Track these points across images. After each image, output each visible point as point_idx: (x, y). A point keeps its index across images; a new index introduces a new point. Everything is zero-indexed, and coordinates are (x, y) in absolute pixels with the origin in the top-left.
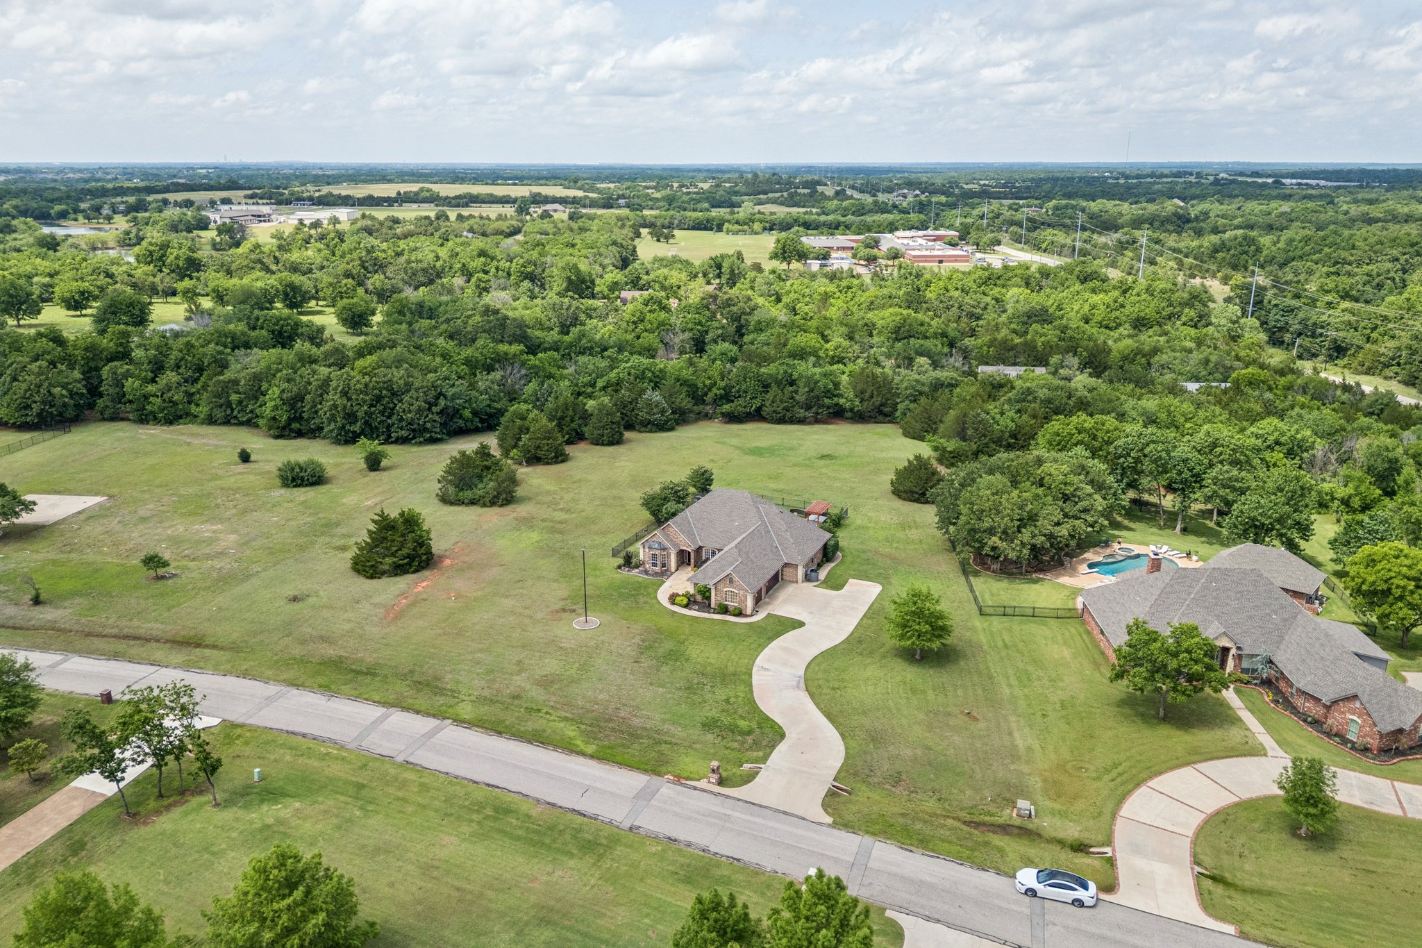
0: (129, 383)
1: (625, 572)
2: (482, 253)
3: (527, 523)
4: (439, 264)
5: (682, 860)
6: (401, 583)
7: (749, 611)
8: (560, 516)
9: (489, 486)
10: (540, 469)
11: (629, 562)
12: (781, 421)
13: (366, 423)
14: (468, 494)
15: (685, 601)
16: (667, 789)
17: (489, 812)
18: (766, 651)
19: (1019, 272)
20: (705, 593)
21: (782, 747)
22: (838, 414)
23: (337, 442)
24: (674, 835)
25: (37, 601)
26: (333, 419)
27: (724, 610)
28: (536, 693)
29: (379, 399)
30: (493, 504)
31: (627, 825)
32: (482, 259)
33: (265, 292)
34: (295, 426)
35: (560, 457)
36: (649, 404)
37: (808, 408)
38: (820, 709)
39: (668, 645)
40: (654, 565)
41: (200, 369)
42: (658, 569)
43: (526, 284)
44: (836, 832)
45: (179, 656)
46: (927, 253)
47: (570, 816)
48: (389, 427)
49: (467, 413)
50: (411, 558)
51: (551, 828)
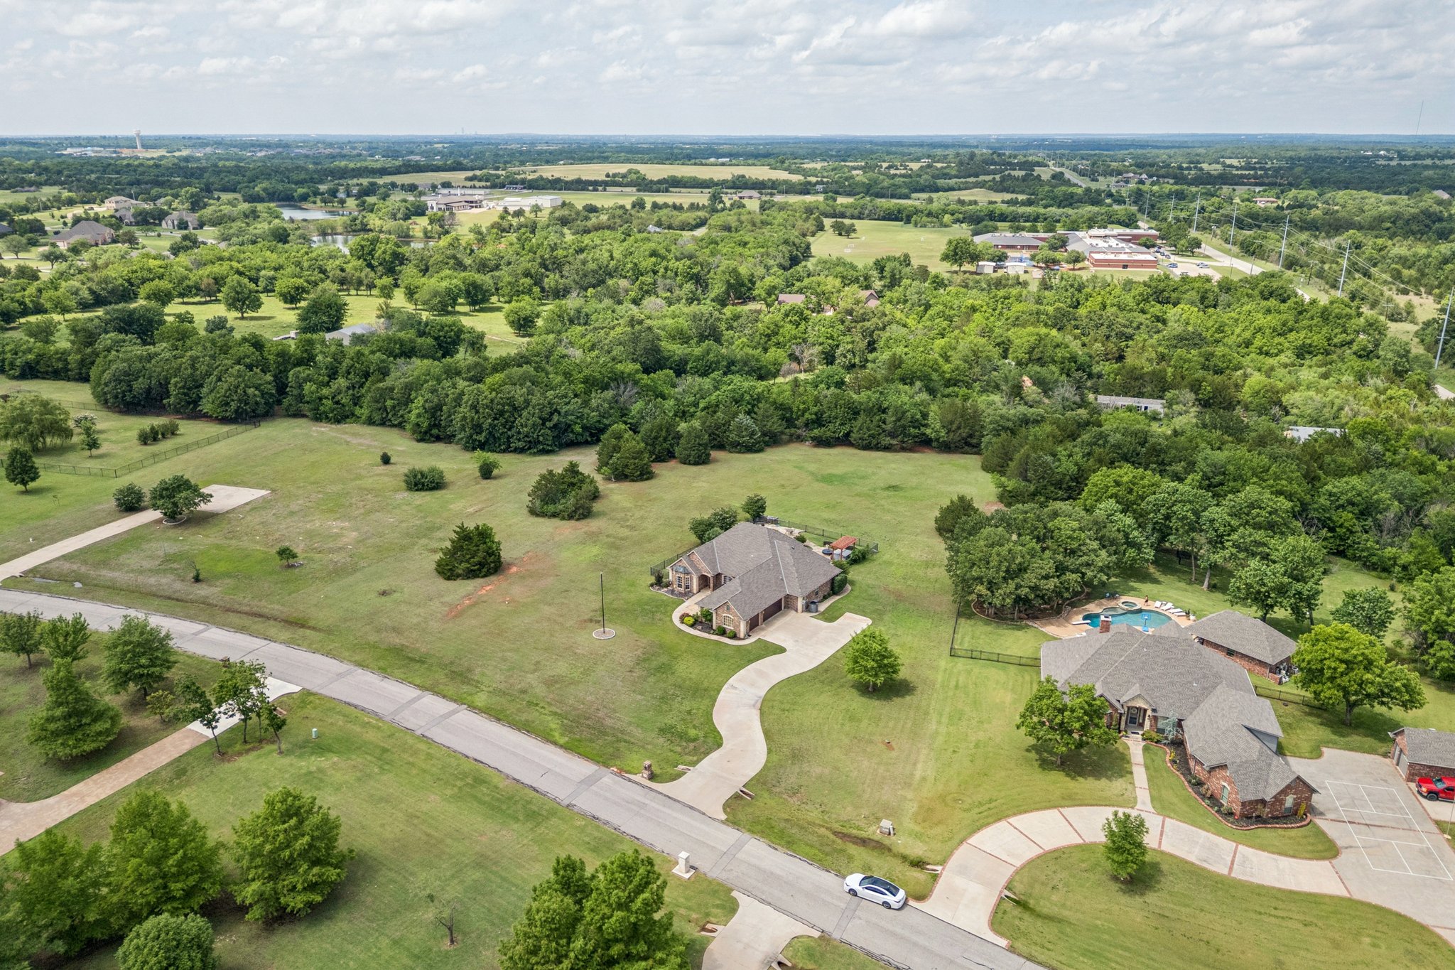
0: (308, 387)
1: (655, 590)
2: (654, 254)
3: (593, 537)
4: (613, 263)
5: (596, 834)
6: (469, 586)
7: (742, 635)
8: (625, 532)
9: (570, 501)
10: (627, 486)
11: (659, 581)
13: (490, 433)
14: (551, 508)
15: (692, 621)
16: (608, 779)
17: (470, 781)
18: (742, 672)
19: (1197, 285)
20: (708, 616)
21: (714, 755)
22: (924, 443)
23: (466, 449)
24: (597, 814)
25: (197, 579)
26: (463, 428)
27: (722, 632)
28: (540, 690)
29: (502, 413)
30: (570, 517)
31: (566, 802)
32: (653, 259)
33: (449, 291)
34: (435, 431)
35: (645, 475)
36: (739, 427)
37: (895, 436)
38: (763, 726)
39: (664, 659)
40: (680, 586)
41: (367, 375)
42: (682, 590)
43: (689, 286)
44: (724, 827)
45: (286, 634)
46: (1112, 257)
47: (527, 791)
48: (509, 438)
49: (578, 429)
50: (481, 565)
51: (510, 798)
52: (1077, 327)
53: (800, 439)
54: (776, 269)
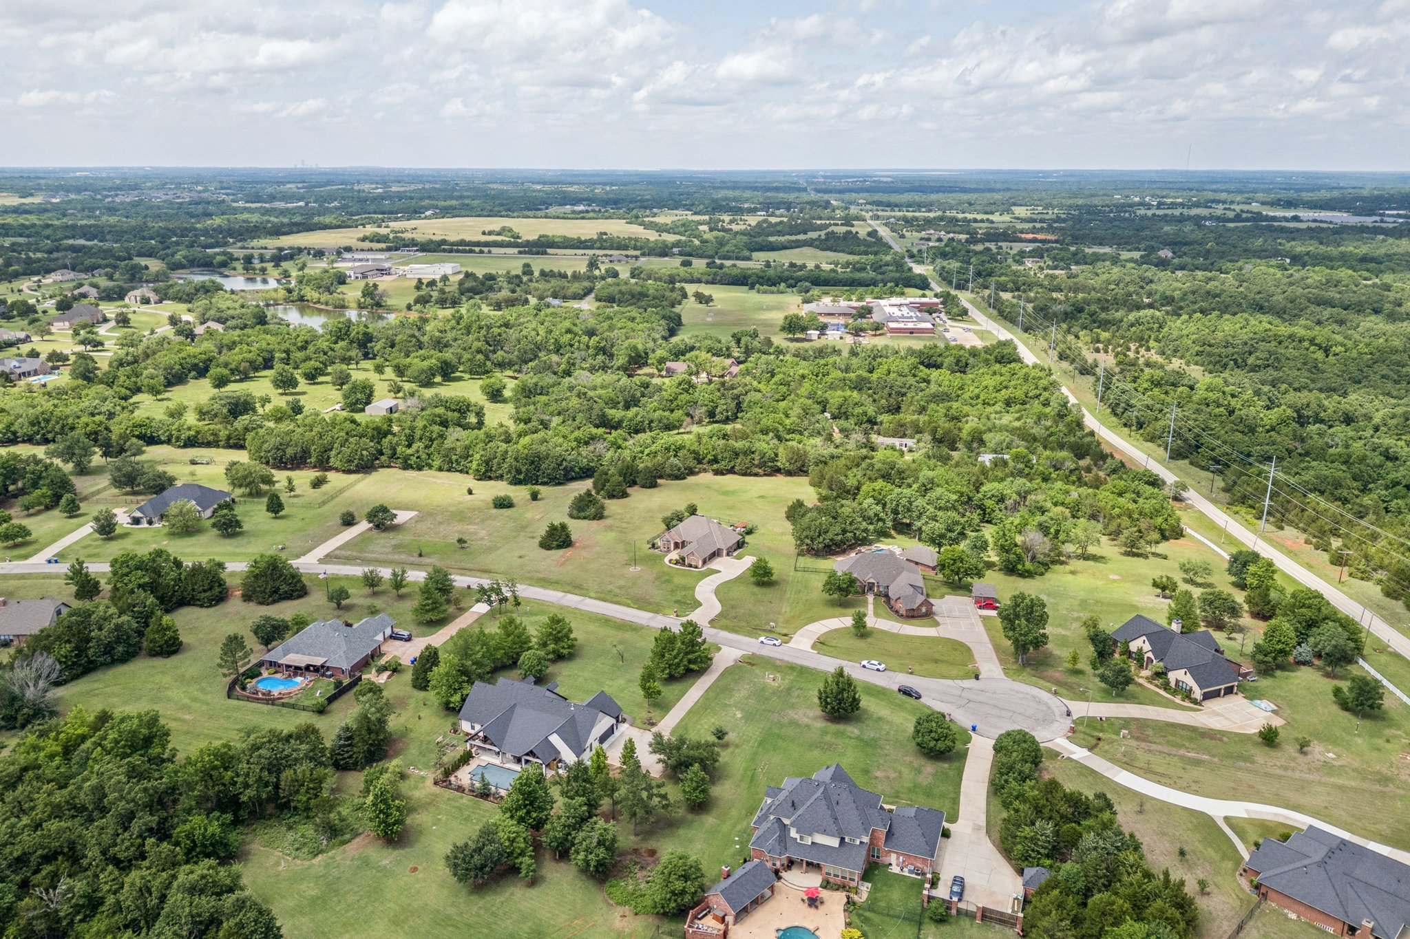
0: (399, 449)
1: (652, 550)
2: (569, 331)
3: (610, 528)
4: (539, 338)
6: (561, 552)
7: (700, 566)
8: (624, 525)
9: (592, 510)
10: (615, 501)
11: (653, 546)
12: (745, 474)
13: (527, 474)
14: (582, 514)
15: (676, 562)
16: (659, 617)
17: (603, 620)
18: (703, 580)
19: (954, 352)
20: (683, 559)
21: (700, 607)
22: (777, 471)
23: (511, 483)
25: (420, 555)
26: (509, 472)
27: (690, 566)
28: (617, 591)
29: (533, 462)
30: (594, 519)
31: (646, 624)
32: (569, 336)
34: (490, 474)
35: (625, 495)
36: (671, 465)
37: (760, 467)
38: (717, 598)
39: (666, 577)
40: (664, 547)
41: (432, 440)
42: (666, 549)
43: (600, 358)
44: (711, 628)
46: (902, 325)
47: (628, 622)
49: (577, 469)
50: (564, 542)
51: (622, 624)
52: (870, 389)
53: (705, 470)
54: (660, 341)
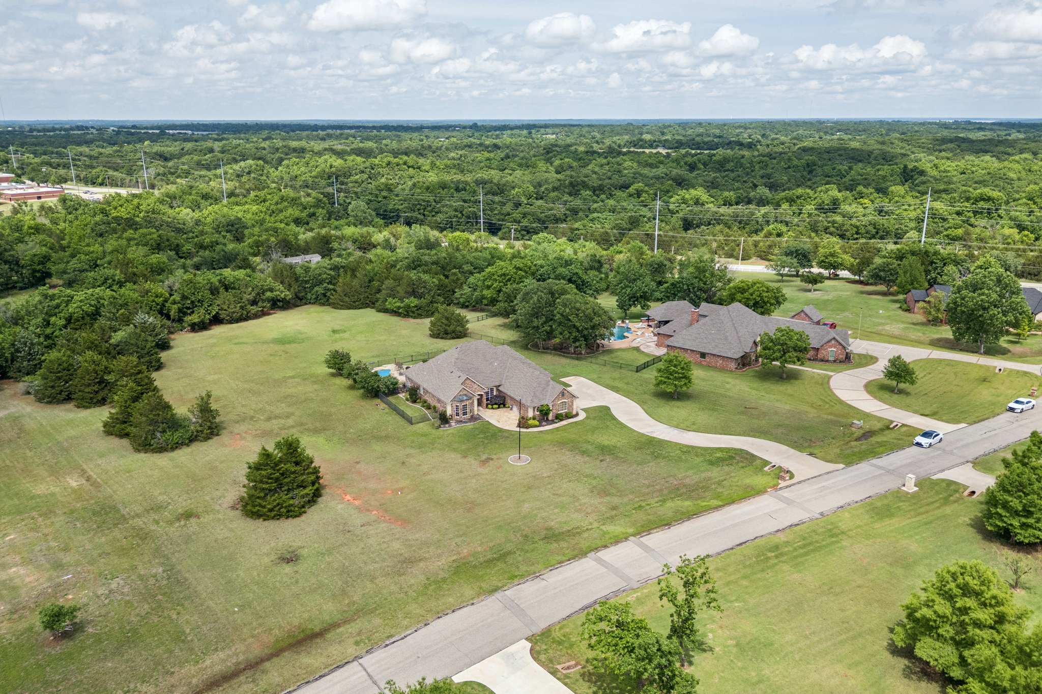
11: (445, 419)
16: (785, 494)
21: (756, 454)
27: (559, 418)
31: (817, 515)
37: (254, 303)
47: (795, 529)
51: (805, 539)
